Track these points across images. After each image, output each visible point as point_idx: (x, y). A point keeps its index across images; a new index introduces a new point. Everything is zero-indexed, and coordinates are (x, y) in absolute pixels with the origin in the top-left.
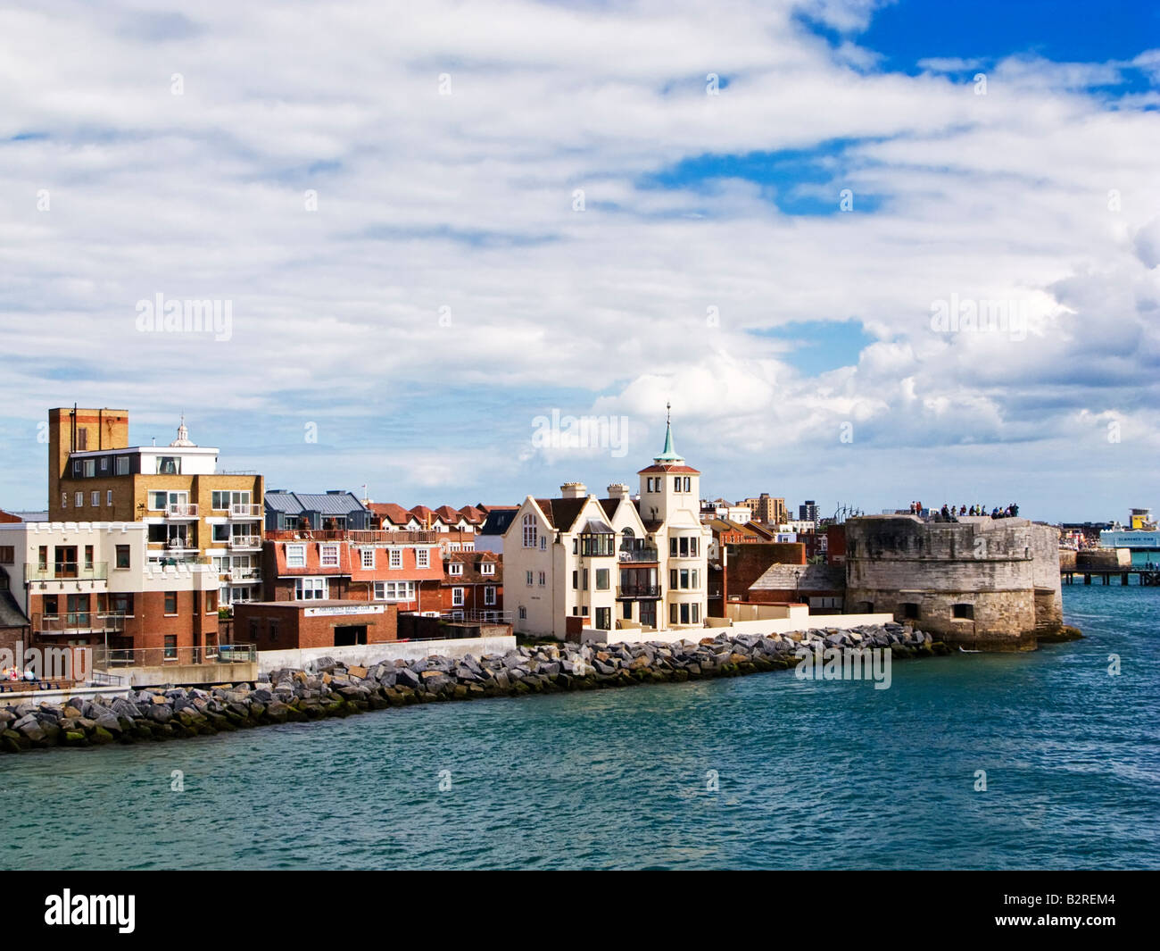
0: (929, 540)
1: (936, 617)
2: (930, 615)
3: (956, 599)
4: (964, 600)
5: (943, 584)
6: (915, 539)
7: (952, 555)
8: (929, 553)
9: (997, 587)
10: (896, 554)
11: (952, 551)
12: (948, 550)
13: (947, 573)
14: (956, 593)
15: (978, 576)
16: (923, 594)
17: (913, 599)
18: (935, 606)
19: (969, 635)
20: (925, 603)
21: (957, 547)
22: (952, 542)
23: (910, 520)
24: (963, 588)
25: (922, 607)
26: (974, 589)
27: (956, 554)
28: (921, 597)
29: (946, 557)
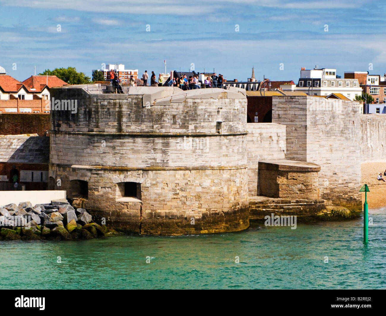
0: (97, 112)
1: (102, 196)
2: (96, 193)
3: (122, 176)
4: (131, 178)
5: (110, 161)
6: (85, 111)
7: (120, 129)
8: (97, 127)
9: (172, 164)
10: (70, 126)
11: (120, 125)
12: (116, 124)
13: (114, 148)
14: (123, 170)
15: (148, 151)
16: (90, 170)
17: (82, 176)
18: (101, 184)
19: (135, 216)
20: (92, 180)
21: (124, 119)
22: (120, 115)
23: (81, 90)
24: (130, 166)
25: (89, 184)
26: (143, 166)
27: (124, 127)
28: (89, 174)
29: (113, 131)
